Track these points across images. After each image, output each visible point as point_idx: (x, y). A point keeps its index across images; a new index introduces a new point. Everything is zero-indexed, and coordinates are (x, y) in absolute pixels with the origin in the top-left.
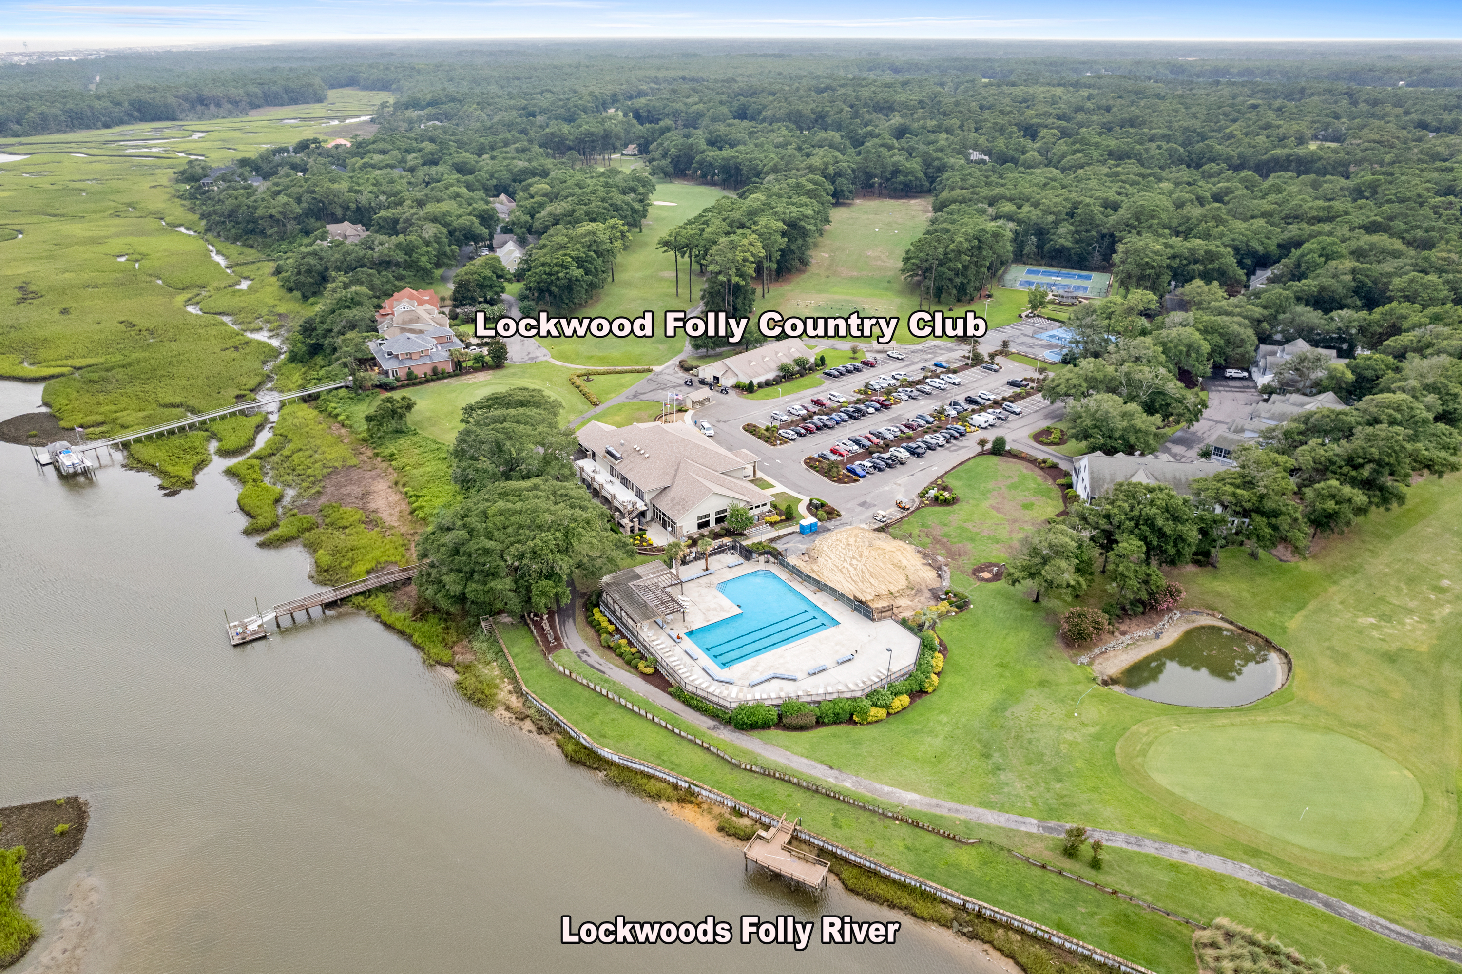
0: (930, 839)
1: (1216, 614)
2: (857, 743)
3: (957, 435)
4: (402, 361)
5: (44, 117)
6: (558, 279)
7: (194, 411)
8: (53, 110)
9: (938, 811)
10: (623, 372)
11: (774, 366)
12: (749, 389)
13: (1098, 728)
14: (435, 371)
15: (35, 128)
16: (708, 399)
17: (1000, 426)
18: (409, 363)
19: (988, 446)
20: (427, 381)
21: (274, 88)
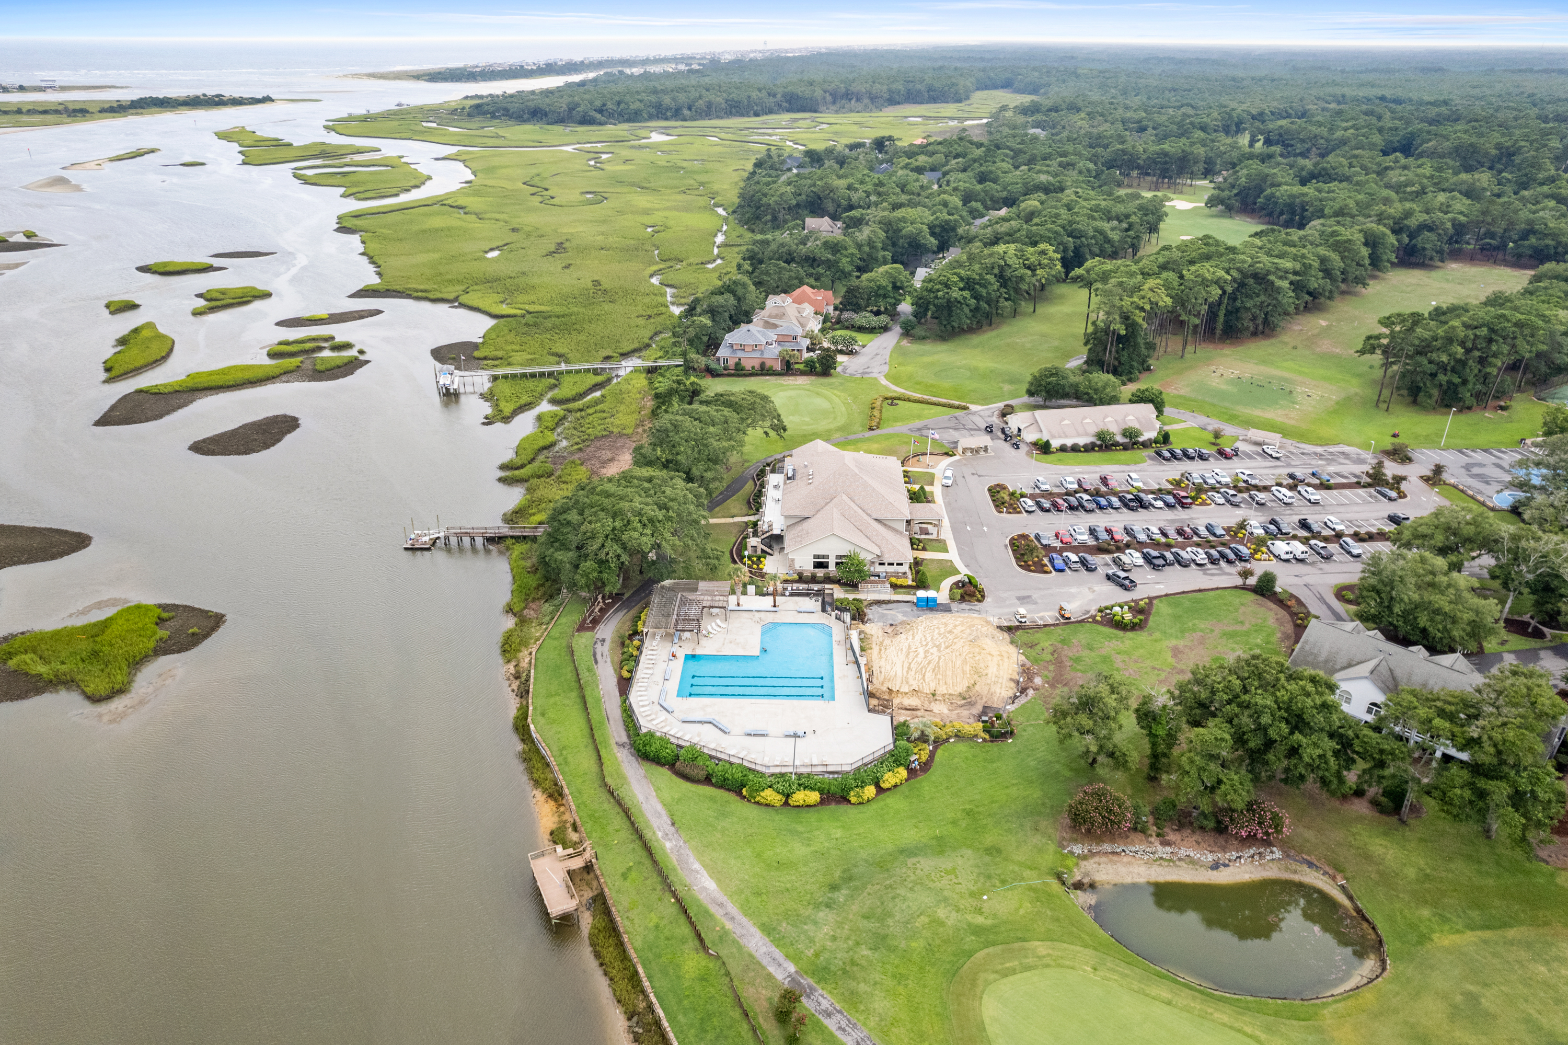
0: (686, 930)
1: (1339, 877)
2: (723, 815)
3: (1232, 556)
4: (734, 351)
5: (709, 105)
6: (936, 297)
7: (567, 362)
8: (718, 99)
9: (713, 909)
10: (935, 404)
11: (1094, 430)
12: (1044, 448)
13: (989, 922)
14: (762, 365)
15: (700, 115)
16: (986, 449)
17: (1313, 564)
18: (740, 354)
19: (1252, 581)
20: (752, 375)
21: (918, 87)
